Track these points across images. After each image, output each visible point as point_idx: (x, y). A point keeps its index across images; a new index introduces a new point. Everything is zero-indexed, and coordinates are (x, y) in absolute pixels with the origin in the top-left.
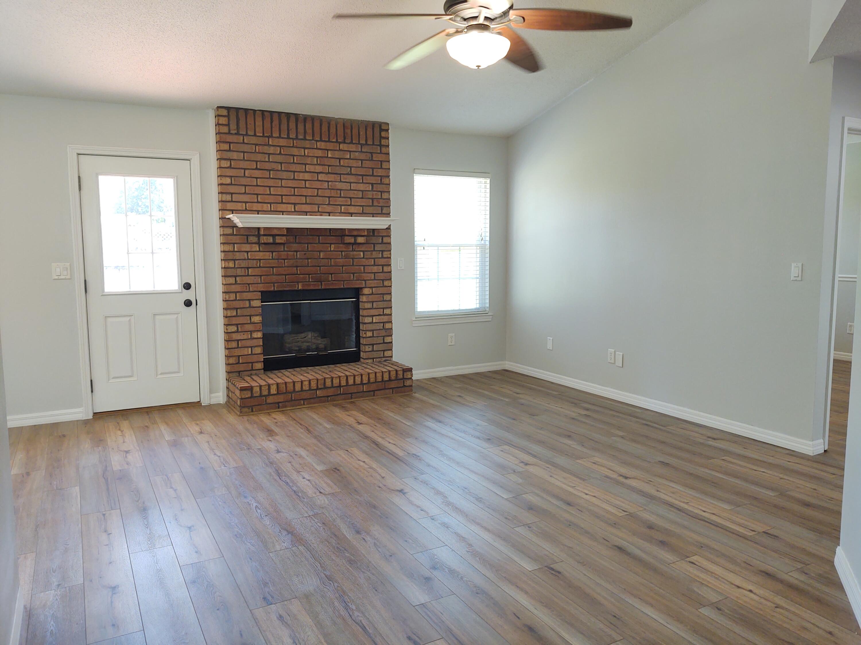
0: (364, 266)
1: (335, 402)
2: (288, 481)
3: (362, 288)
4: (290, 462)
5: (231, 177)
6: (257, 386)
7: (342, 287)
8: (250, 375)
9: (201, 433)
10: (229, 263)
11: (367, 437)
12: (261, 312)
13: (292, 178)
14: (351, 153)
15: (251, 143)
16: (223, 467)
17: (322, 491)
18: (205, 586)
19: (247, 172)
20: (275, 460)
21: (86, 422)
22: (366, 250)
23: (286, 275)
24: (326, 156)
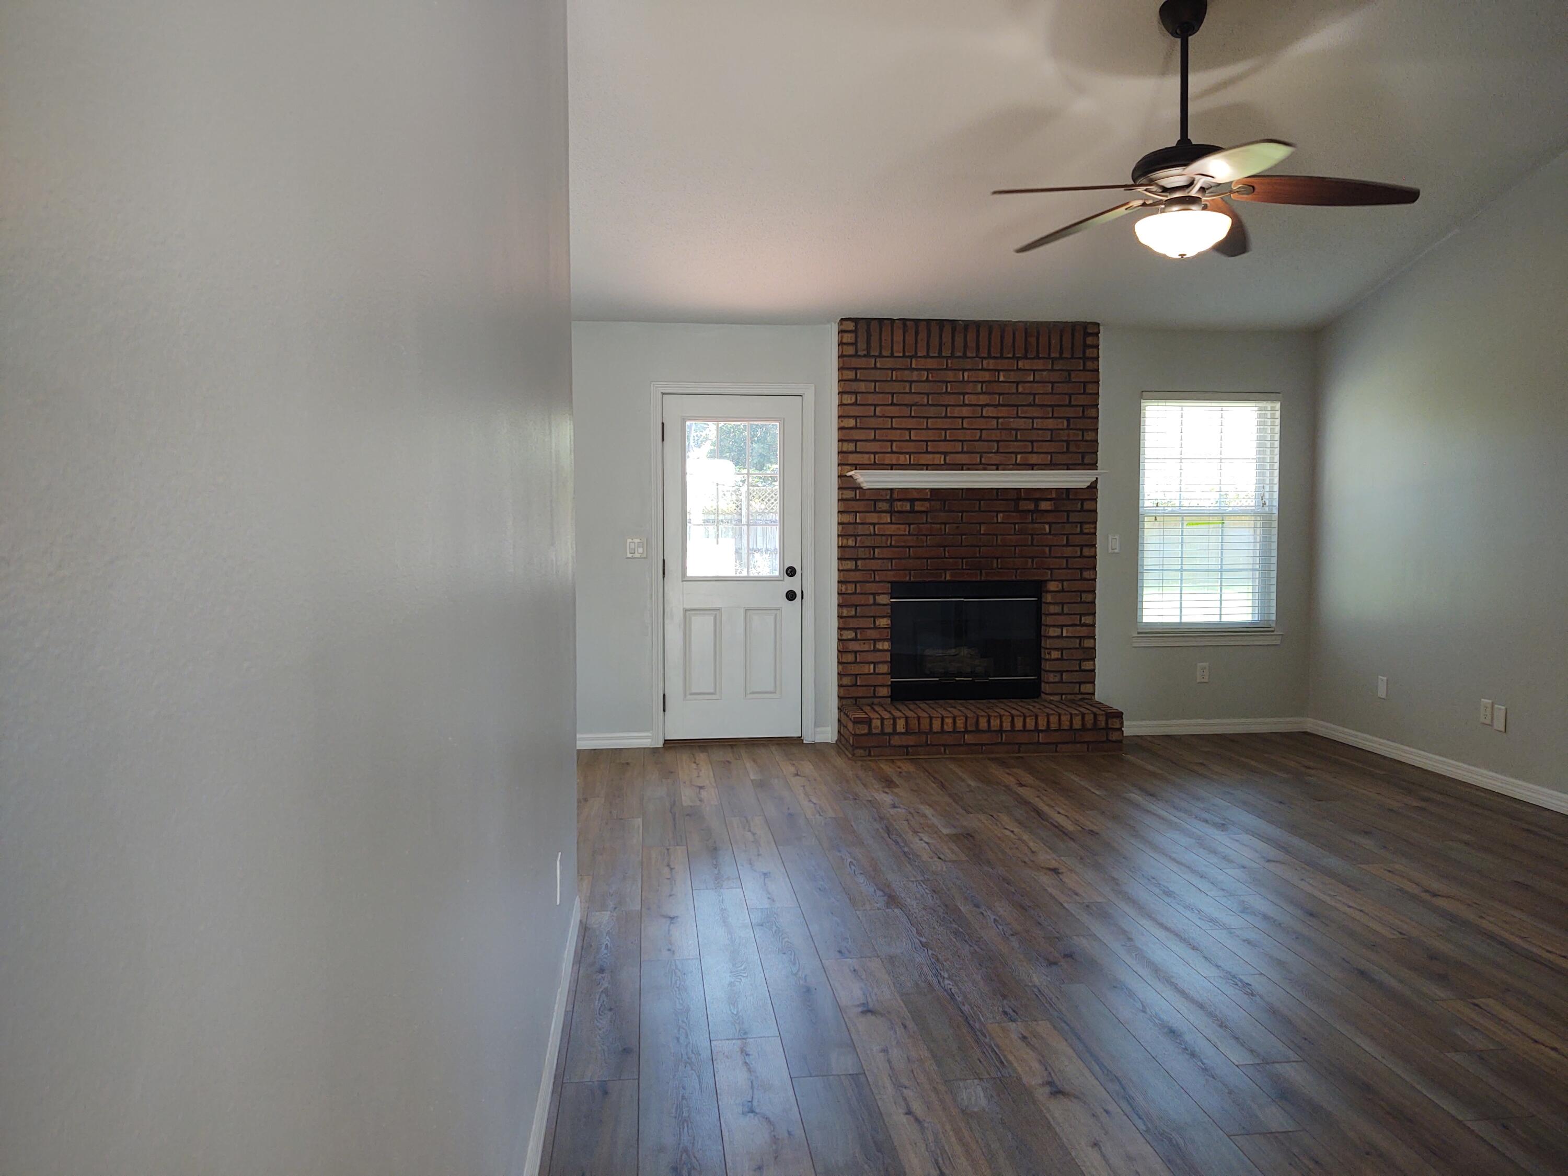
0: (1050, 546)
1: (992, 756)
2: (899, 840)
3: (1046, 581)
4: (907, 820)
5: (856, 417)
6: (878, 719)
7: (1014, 578)
8: (871, 705)
9: (797, 775)
10: (847, 539)
11: (1027, 803)
12: (889, 611)
13: (943, 415)
14: (1036, 373)
15: (886, 367)
16: (817, 816)
17: (942, 857)
18: (774, 931)
19: (878, 409)
20: (888, 815)
21: (655, 750)
22: (1054, 521)
23: (927, 559)
24: (997, 379)
